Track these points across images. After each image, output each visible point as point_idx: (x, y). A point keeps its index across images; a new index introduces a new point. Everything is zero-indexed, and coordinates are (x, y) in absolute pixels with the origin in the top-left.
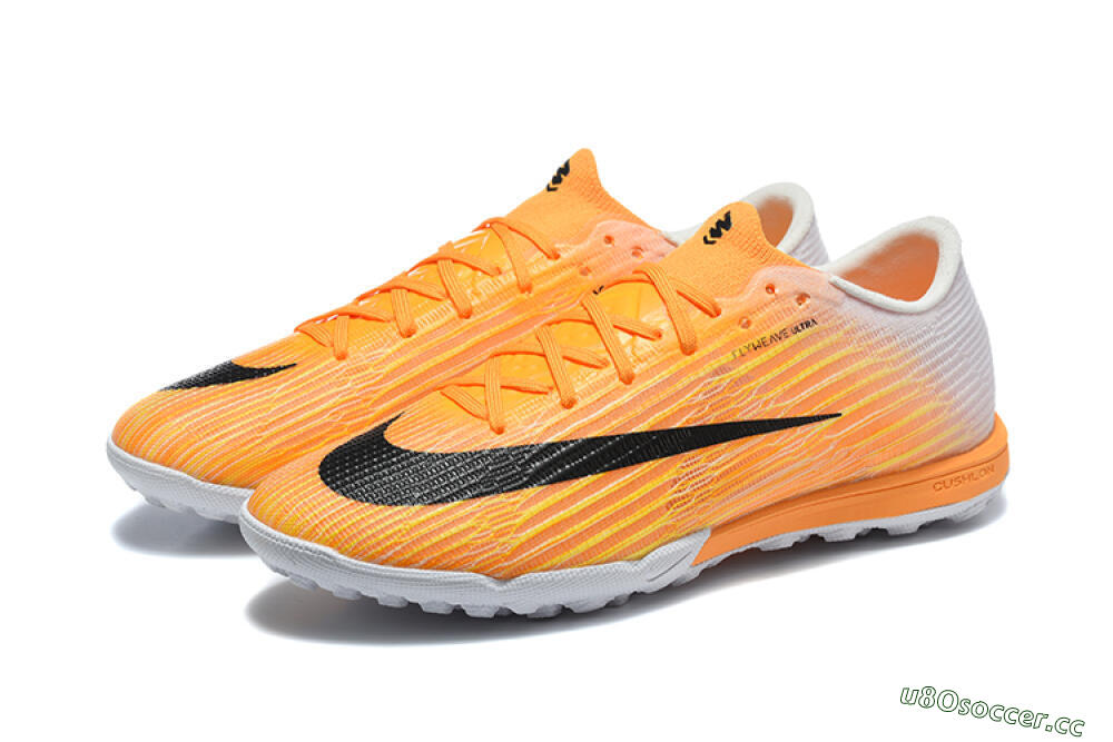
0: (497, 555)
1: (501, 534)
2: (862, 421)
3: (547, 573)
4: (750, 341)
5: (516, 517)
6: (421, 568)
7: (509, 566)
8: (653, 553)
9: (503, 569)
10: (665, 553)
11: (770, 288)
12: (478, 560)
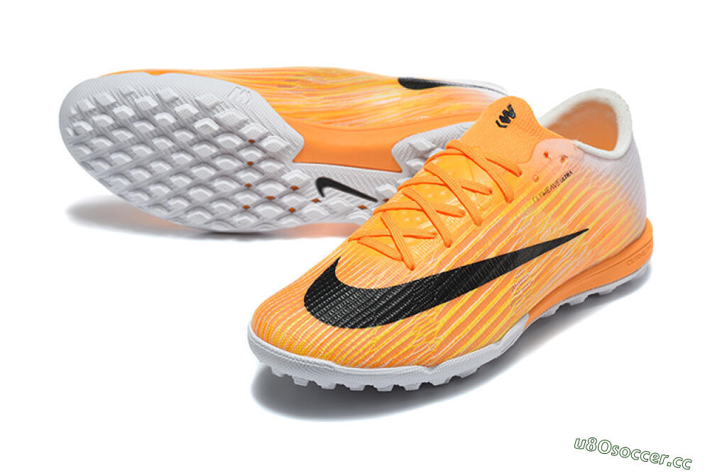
0: (429, 352)
1: (429, 338)
2: (598, 232)
4: (541, 190)
5: (435, 326)
7: (436, 358)
8: (506, 335)
9: (432, 360)
10: (512, 334)
11: (546, 155)
12: (418, 357)
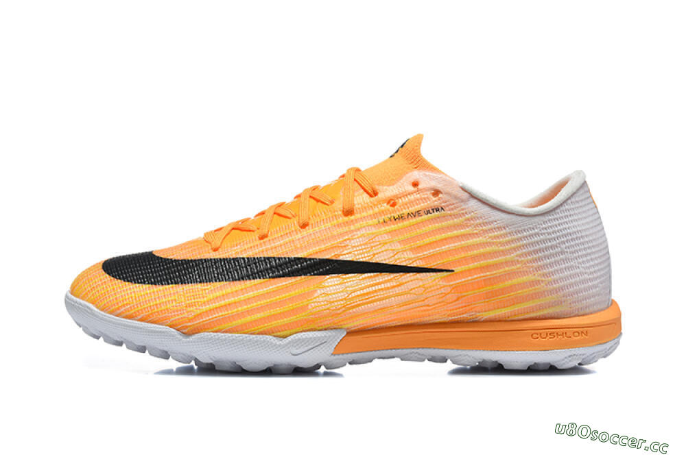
0: (184, 318)
1: (190, 305)
2: (470, 278)
3: (215, 334)
4: (393, 215)
5: (204, 297)
6: (138, 320)
7: (190, 326)
8: (295, 335)
9: (187, 327)
10: (304, 337)
11: (415, 184)
12: (172, 319)
